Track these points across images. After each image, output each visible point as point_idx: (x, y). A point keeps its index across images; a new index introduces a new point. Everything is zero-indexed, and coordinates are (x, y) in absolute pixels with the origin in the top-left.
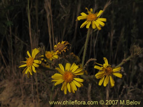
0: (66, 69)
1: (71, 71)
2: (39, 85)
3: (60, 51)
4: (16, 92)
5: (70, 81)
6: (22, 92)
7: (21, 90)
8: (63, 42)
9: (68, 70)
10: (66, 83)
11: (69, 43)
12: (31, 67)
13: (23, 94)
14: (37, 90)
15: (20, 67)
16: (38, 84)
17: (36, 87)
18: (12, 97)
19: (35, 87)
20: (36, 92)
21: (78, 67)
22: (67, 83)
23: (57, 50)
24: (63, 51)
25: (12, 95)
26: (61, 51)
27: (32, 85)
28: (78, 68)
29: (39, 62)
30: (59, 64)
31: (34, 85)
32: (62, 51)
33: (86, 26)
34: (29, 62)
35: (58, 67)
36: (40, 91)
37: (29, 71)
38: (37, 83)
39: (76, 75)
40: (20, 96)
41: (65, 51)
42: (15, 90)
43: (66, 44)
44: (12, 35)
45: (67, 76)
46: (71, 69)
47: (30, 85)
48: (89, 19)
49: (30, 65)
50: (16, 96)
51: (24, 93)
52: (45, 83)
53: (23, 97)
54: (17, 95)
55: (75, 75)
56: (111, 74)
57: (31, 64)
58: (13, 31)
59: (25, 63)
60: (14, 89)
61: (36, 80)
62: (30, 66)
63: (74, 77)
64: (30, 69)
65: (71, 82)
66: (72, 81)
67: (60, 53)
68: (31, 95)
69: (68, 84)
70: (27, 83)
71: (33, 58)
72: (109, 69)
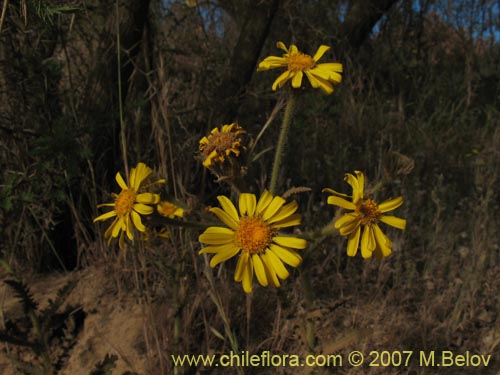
0: (243, 211)
1: (261, 215)
2: (148, 272)
3: (221, 152)
4: (108, 286)
5: (261, 249)
6: (119, 286)
7: (116, 283)
8: (226, 128)
9: (251, 214)
10: (248, 255)
11: (244, 132)
12: (130, 215)
13: (120, 290)
14: (145, 281)
15: (96, 220)
16: (147, 269)
17: (143, 276)
18: (101, 297)
19: (141, 275)
20: (144, 285)
21: (283, 201)
22: (251, 255)
23: (210, 152)
24: (231, 153)
25: (100, 292)
26: (224, 153)
27: (136, 271)
28: (284, 205)
29: (154, 198)
30: (219, 197)
31: (138, 273)
32: (228, 152)
33: (289, 81)
34: (123, 203)
35: (217, 204)
36: (150, 283)
37: (124, 229)
38: (144, 269)
39: (278, 227)
40: (116, 294)
41: (237, 152)
42: (107, 284)
43: (238, 132)
44: (97, 189)
45: (250, 233)
46: (260, 210)
47: (132, 273)
48: (294, 66)
49: (125, 211)
50: (109, 293)
51: (122, 288)
52: (161, 266)
53: (120, 295)
54: (111, 292)
55: (276, 227)
56: (377, 219)
57: (127, 207)
58: (99, 182)
59: (112, 209)
60: (105, 280)
61: (143, 263)
62: (125, 215)
63: (273, 236)
64: (125, 223)
65: (264, 253)
66: (268, 247)
67: (222, 159)
68: (135, 291)
69: (256, 257)
70: (126, 270)
71: (133, 189)
72: (368, 203)
